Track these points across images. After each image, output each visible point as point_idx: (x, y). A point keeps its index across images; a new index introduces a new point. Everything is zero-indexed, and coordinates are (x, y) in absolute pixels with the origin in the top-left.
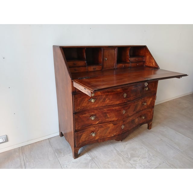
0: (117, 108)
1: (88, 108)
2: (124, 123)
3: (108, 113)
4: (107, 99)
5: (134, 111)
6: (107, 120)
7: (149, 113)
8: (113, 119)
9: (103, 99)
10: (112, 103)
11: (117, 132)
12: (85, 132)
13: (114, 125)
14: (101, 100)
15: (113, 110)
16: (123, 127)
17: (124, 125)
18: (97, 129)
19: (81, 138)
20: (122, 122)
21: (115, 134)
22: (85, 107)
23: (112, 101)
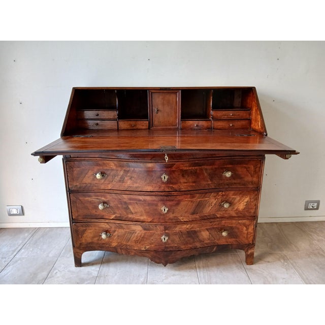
0: (148, 198)
1: (95, 188)
2: (167, 231)
3: (130, 204)
4: (126, 178)
5: (193, 214)
6: (130, 216)
7: (245, 228)
8: (142, 218)
9: (121, 178)
10: (136, 187)
11: (153, 246)
12: (90, 228)
13: (145, 229)
14: (117, 178)
15: (140, 200)
16: (164, 239)
17: (167, 235)
18: (113, 229)
19: (85, 235)
20: (162, 228)
21: (147, 247)
22: (89, 185)
23: (136, 183)
